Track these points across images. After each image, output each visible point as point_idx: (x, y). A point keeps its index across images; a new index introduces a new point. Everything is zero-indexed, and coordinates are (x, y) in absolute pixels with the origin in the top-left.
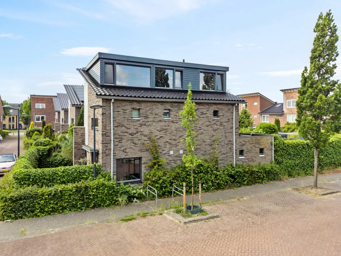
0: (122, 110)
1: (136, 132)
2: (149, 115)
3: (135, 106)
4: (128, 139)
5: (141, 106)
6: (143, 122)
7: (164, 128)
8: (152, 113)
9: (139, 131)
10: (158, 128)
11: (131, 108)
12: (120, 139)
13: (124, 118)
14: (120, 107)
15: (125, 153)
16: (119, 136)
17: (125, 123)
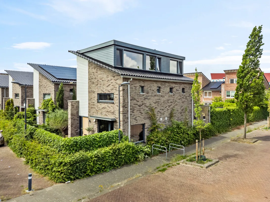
0: (134, 87)
1: (142, 104)
2: (149, 91)
3: (142, 84)
4: (138, 110)
5: (145, 84)
6: (146, 96)
7: (157, 101)
8: (151, 90)
9: (143, 103)
10: (154, 101)
11: (139, 86)
12: (133, 110)
13: (135, 93)
14: (133, 84)
15: (136, 121)
16: (133, 107)
17: (136, 97)
